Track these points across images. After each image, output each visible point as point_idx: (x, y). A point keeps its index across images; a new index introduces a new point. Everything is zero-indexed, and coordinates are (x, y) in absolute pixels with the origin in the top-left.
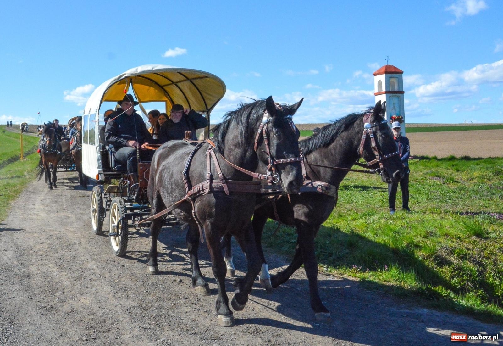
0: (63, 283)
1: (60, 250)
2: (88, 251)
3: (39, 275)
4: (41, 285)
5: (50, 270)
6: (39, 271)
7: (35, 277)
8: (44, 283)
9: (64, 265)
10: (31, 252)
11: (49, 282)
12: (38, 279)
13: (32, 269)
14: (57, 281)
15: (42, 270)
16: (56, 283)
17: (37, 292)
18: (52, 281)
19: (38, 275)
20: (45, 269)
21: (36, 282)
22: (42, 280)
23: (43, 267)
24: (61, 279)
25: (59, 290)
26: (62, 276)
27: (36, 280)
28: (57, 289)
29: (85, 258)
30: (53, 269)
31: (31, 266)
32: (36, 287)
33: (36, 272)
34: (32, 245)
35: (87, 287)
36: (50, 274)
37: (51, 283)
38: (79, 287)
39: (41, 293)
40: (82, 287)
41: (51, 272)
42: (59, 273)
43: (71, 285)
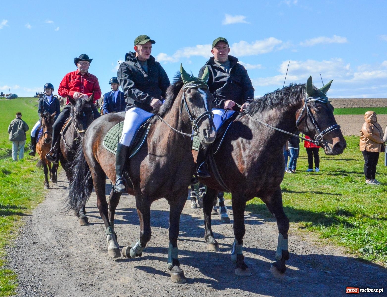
0: (103, 263)
1: (100, 233)
2: (130, 234)
3: (79, 255)
4: (81, 265)
5: (90, 251)
6: (79, 252)
7: (74, 257)
8: (84, 263)
9: (105, 246)
10: (70, 233)
11: (89, 262)
12: (77, 259)
13: (72, 250)
14: (97, 261)
15: (82, 251)
16: (96, 263)
17: (77, 270)
18: (92, 261)
19: (77, 255)
20: (85, 250)
21: (76, 262)
22: (81, 260)
23: (83, 248)
24: (101, 259)
25: (99, 269)
26: (102, 257)
27: (76, 260)
28: (97, 269)
29: (126, 240)
30: (93, 250)
31: (71, 247)
32: (76, 267)
33: (76, 252)
34: (71, 227)
35: (127, 268)
36: (90, 254)
37: (91, 262)
38: (119, 268)
39: (81, 272)
40: (122, 267)
41: (91, 253)
42: (98, 253)
43: (111, 265)
